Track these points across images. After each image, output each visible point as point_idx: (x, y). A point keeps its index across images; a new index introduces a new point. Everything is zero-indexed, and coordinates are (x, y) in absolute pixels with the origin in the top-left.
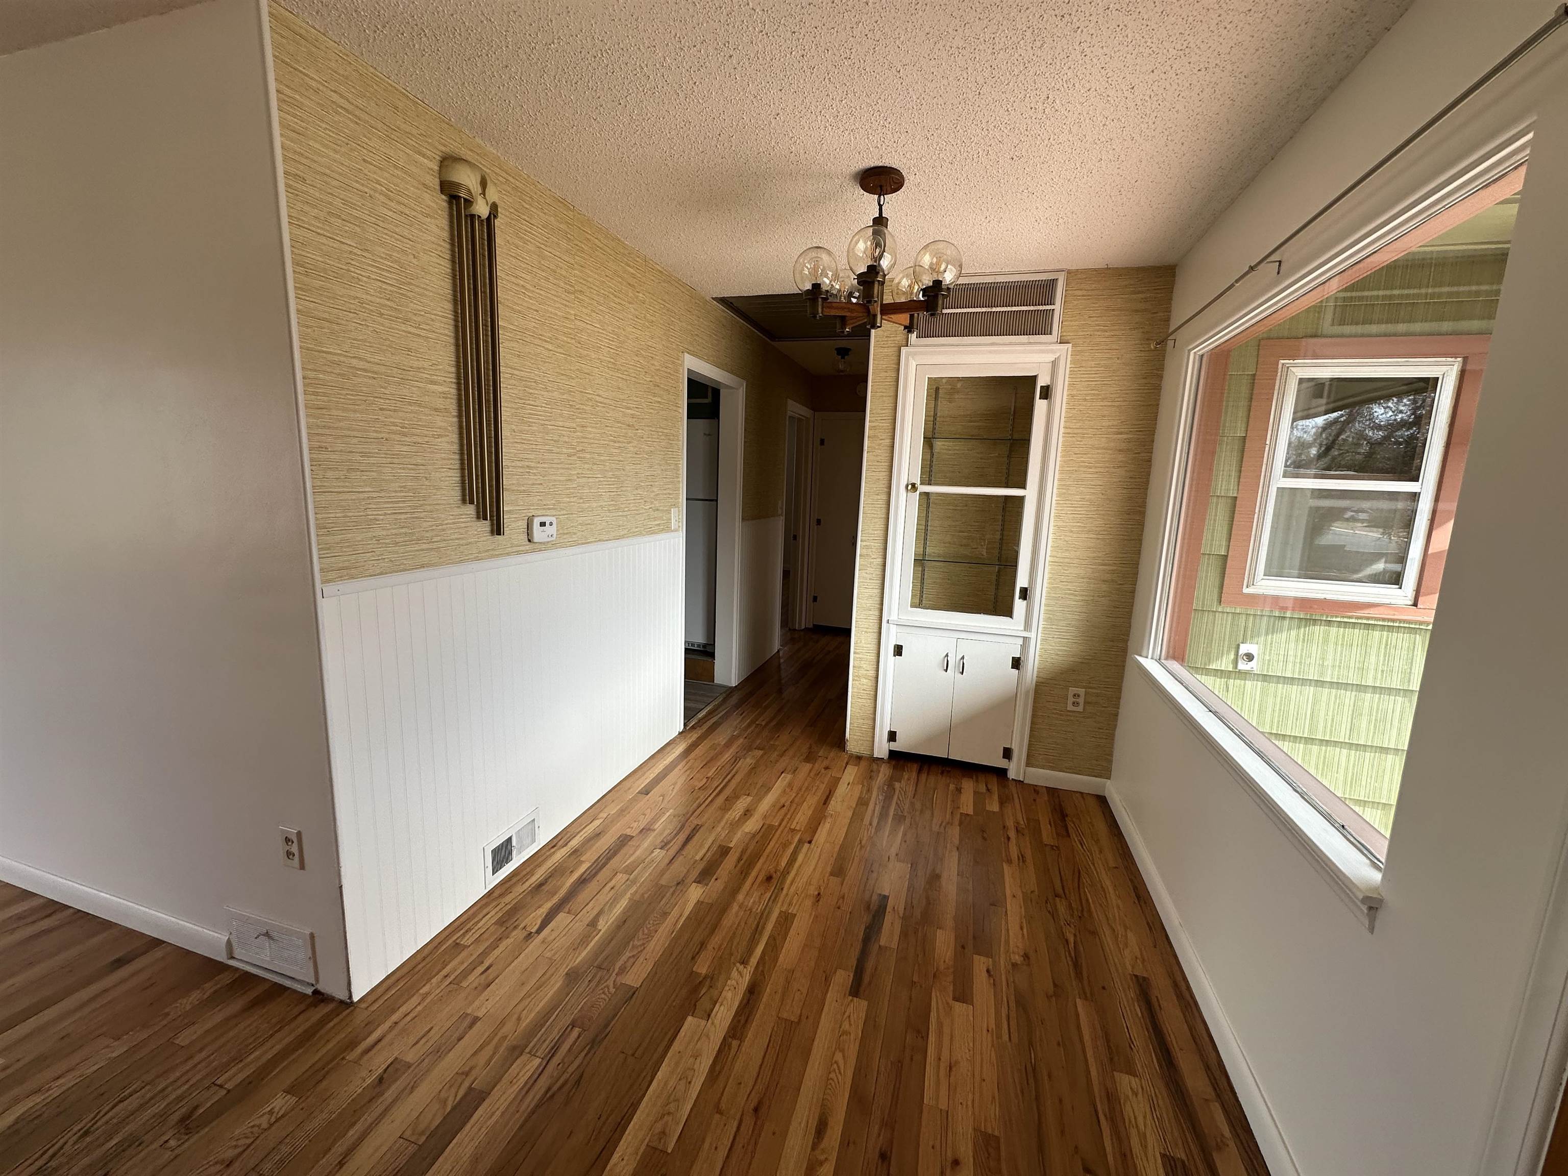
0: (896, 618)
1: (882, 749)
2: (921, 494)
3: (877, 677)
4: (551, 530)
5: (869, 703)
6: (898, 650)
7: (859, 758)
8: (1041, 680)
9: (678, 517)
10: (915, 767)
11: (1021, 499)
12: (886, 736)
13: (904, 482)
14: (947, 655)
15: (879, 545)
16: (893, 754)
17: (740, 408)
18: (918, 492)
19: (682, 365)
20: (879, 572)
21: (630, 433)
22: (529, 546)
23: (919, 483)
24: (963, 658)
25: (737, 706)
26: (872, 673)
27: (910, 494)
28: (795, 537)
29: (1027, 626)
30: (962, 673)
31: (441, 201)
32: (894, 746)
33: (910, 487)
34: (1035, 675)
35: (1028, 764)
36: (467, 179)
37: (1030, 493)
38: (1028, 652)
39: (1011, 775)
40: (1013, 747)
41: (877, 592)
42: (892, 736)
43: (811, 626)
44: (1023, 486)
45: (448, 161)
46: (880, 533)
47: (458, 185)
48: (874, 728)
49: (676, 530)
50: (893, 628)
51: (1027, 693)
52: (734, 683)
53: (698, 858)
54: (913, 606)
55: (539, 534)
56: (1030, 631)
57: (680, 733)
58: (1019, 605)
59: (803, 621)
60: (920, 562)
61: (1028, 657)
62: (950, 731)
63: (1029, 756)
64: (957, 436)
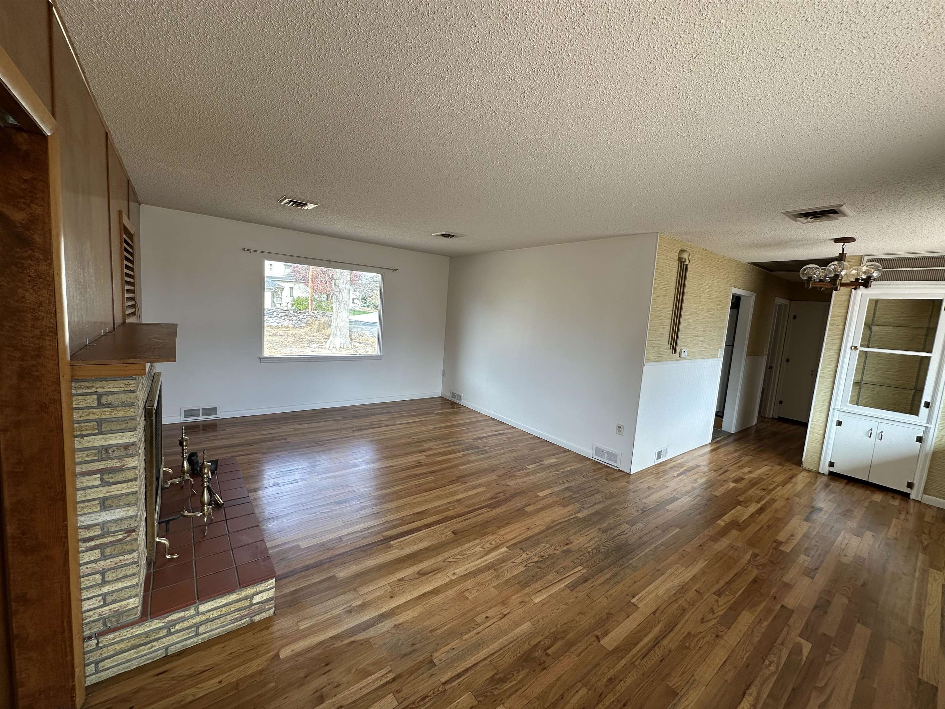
0: (839, 407)
1: (825, 469)
2: (860, 351)
3: (824, 435)
4: (686, 354)
5: (819, 446)
6: (839, 423)
7: (809, 471)
8: (937, 450)
9: (721, 353)
10: (845, 481)
11: (929, 358)
12: (827, 463)
13: (850, 345)
14: (871, 430)
15: (832, 373)
16: (831, 473)
17: (751, 305)
18: (858, 350)
19: (731, 292)
20: (830, 385)
21: (710, 320)
22: (679, 359)
23: (859, 346)
24: (882, 432)
25: (735, 441)
26: (821, 432)
27: (853, 351)
28: (771, 367)
29: (929, 420)
30: (881, 440)
31: (676, 263)
32: (832, 469)
33: (853, 348)
34: (932, 447)
35: (924, 493)
36: (685, 256)
37: (935, 356)
38: (928, 434)
39: (912, 497)
40: (915, 482)
41: (828, 394)
42: (832, 464)
43: (777, 417)
44: (930, 352)
45: (682, 251)
46: (832, 367)
47: (682, 258)
48: (820, 458)
49: (719, 358)
50: (837, 413)
51: (926, 455)
52: (733, 431)
53: (731, 477)
54: (851, 402)
55: (683, 355)
56: (931, 424)
57: (710, 443)
58: (923, 411)
59: (771, 413)
60: (858, 384)
61: (928, 438)
62: (870, 468)
63: (925, 489)
64: (889, 324)
